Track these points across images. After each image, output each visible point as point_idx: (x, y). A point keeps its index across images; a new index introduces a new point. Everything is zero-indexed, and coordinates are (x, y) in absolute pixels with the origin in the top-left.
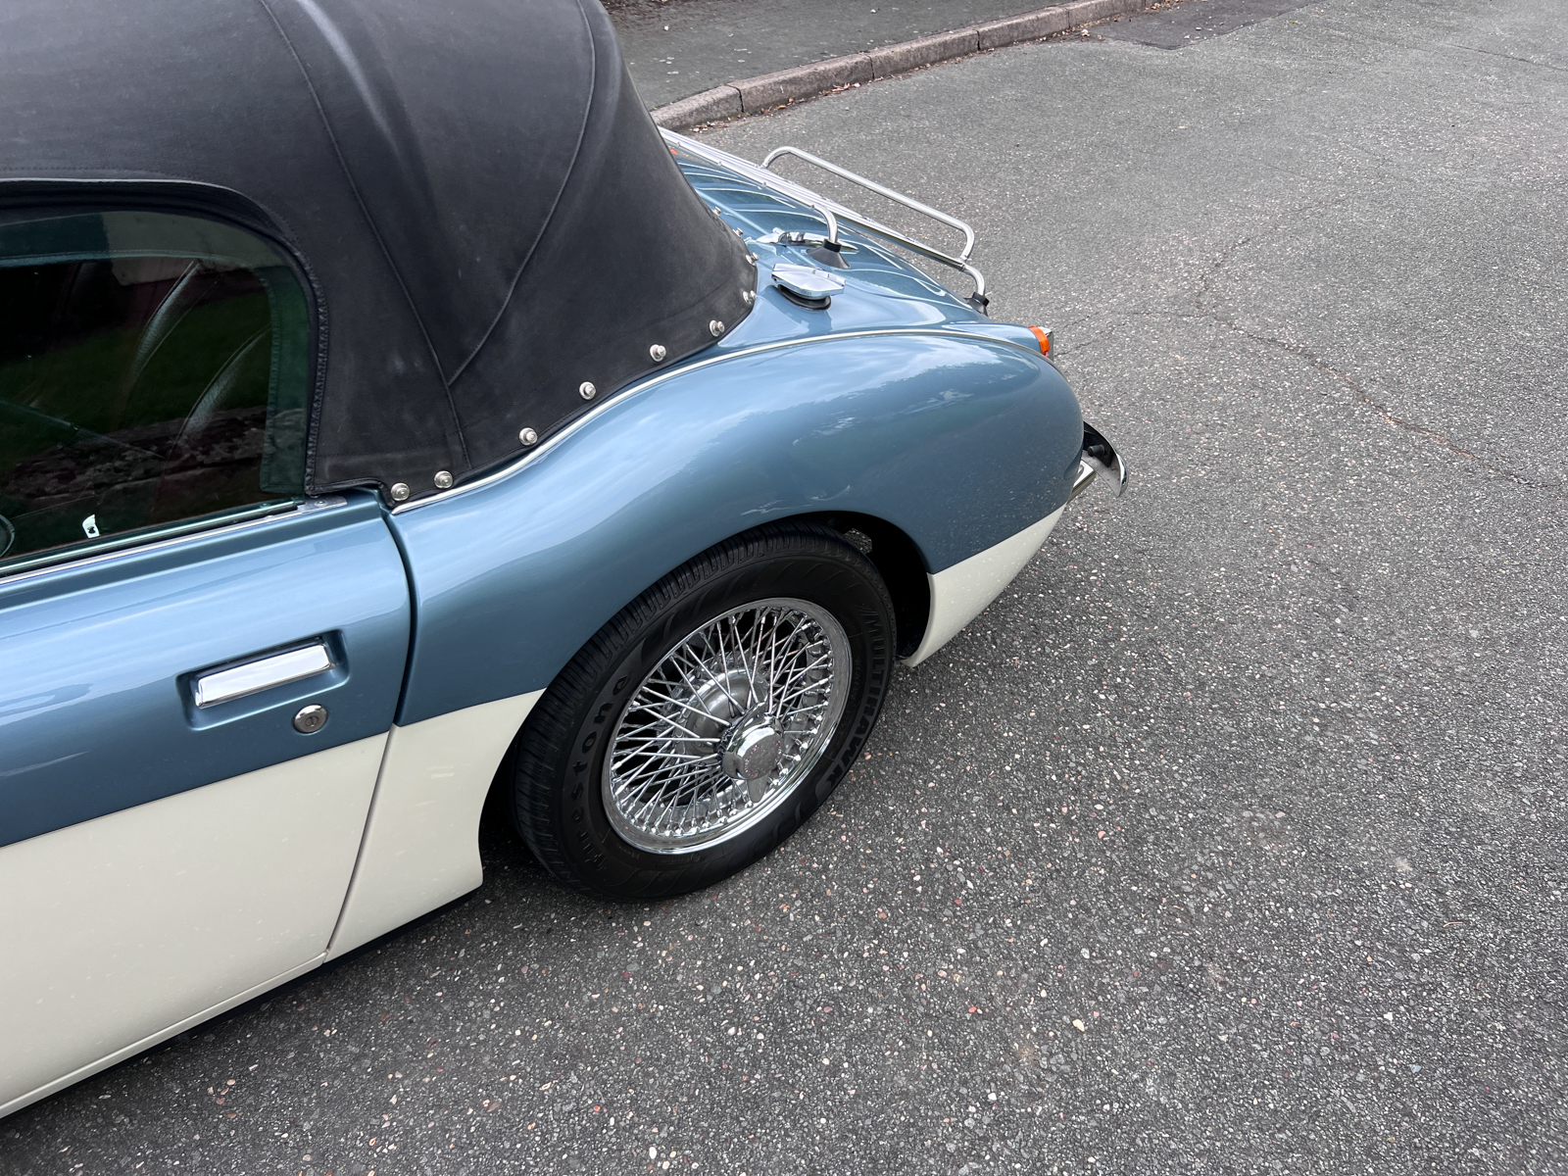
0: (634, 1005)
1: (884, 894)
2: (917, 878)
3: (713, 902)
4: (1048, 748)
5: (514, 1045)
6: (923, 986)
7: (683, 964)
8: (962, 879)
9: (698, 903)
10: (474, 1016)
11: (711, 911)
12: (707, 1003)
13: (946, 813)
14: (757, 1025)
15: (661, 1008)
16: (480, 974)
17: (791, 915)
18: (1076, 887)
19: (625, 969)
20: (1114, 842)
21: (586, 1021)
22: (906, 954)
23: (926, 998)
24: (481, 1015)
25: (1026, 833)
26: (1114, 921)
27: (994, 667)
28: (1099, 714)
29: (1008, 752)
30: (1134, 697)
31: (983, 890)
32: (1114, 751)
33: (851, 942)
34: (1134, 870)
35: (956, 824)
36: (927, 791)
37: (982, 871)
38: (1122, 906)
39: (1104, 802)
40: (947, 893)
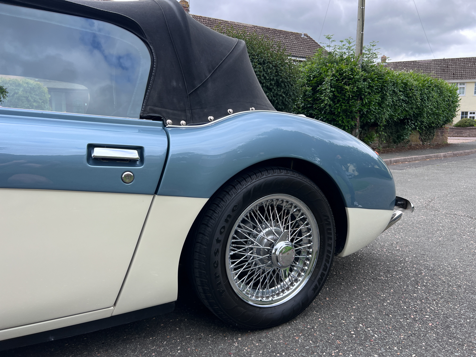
1: (339, 336)
2: (353, 332)
3: (267, 335)
4: (400, 300)
7: (254, 352)
8: (372, 334)
9: (261, 334)
11: (266, 337)
13: (362, 315)
16: (171, 349)
17: (299, 340)
18: (424, 339)
19: (230, 352)
20: (437, 327)
22: (351, 356)
25: (397, 322)
26: (444, 351)
27: (374, 279)
28: (419, 292)
29: (384, 300)
30: (432, 288)
31: (382, 338)
32: (429, 302)
33: (326, 350)
34: (448, 335)
35: (367, 318)
36: (353, 309)
37: (380, 332)
38: (446, 346)
39: (429, 315)
40: (366, 338)
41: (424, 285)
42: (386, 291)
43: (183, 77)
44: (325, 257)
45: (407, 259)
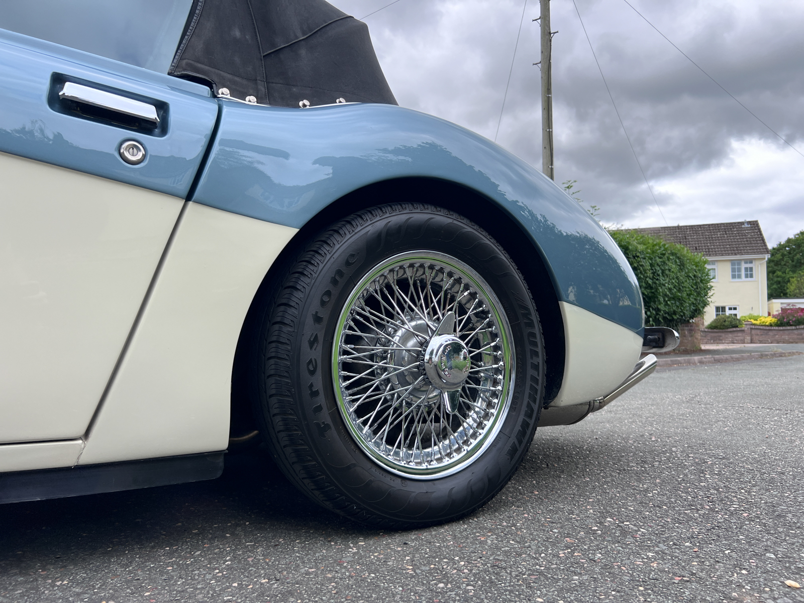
0: (347, 574)
1: (568, 534)
2: (596, 528)
3: (419, 536)
5: (230, 590)
6: (623, 568)
7: (394, 558)
8: (636, 529)
9: (407, 536)
10: (197, 577)
11: (416, 539)
12: (416, 573)
13: (608, 508)
14: (466, 583)
15: (373, 575)
17: (488, 541)
19: (341, 560)
20: (759, 517)
21: (301, 580)
22: (600, 555)
23: (628, 573)
24: (204, 577)
25: (680, 514)
26: (786, 543)
27: (620, 471)
28: (710, 481)
29: (646, 491)
30: (732, 476)
31: (657, 532)
32: (731, 490)
33: (547, 550)
34: (786, 525)
35: (619, 512)
36: (588, 502)
37: (651, 527)
38: (787, 538)
39: (738, 505)
40: (624, 532)
41: (716, 474)
42: (648, 481)
43: (254, 26)
44: (527, 391)
45: (674, 449)
